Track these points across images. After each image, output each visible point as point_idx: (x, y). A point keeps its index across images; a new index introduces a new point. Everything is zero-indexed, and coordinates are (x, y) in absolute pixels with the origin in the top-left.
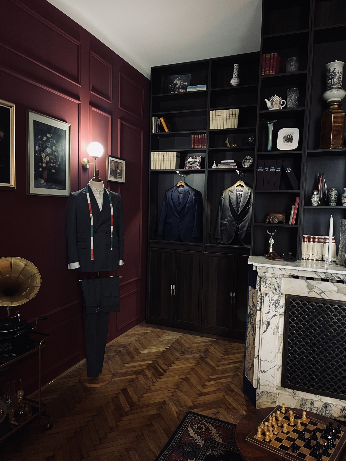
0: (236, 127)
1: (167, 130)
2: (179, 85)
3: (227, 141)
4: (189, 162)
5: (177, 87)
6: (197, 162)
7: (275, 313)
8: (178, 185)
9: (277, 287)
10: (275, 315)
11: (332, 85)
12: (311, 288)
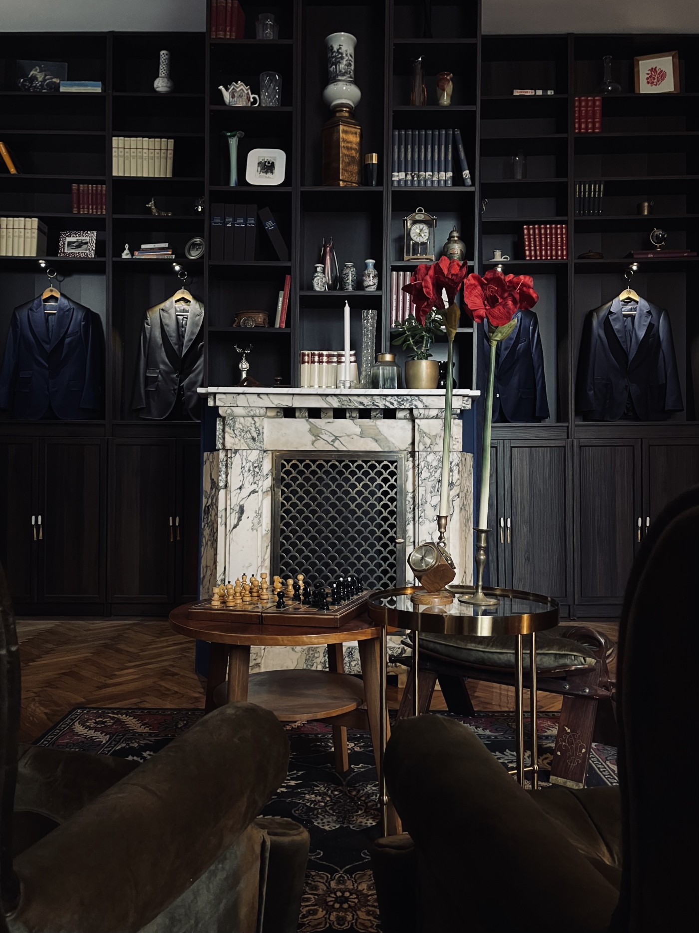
0: (169, 175)
1: (13, 170)
2: (41, 81)
3: (151, 205)
4: (70, 243)
5: (36, 85)
6: (86, 243)
7: (254, 487)
8: (46, 295)
9: (255, 435)
10: (254, 492)
11: (337, 75)
12: (316, 434)
